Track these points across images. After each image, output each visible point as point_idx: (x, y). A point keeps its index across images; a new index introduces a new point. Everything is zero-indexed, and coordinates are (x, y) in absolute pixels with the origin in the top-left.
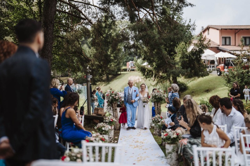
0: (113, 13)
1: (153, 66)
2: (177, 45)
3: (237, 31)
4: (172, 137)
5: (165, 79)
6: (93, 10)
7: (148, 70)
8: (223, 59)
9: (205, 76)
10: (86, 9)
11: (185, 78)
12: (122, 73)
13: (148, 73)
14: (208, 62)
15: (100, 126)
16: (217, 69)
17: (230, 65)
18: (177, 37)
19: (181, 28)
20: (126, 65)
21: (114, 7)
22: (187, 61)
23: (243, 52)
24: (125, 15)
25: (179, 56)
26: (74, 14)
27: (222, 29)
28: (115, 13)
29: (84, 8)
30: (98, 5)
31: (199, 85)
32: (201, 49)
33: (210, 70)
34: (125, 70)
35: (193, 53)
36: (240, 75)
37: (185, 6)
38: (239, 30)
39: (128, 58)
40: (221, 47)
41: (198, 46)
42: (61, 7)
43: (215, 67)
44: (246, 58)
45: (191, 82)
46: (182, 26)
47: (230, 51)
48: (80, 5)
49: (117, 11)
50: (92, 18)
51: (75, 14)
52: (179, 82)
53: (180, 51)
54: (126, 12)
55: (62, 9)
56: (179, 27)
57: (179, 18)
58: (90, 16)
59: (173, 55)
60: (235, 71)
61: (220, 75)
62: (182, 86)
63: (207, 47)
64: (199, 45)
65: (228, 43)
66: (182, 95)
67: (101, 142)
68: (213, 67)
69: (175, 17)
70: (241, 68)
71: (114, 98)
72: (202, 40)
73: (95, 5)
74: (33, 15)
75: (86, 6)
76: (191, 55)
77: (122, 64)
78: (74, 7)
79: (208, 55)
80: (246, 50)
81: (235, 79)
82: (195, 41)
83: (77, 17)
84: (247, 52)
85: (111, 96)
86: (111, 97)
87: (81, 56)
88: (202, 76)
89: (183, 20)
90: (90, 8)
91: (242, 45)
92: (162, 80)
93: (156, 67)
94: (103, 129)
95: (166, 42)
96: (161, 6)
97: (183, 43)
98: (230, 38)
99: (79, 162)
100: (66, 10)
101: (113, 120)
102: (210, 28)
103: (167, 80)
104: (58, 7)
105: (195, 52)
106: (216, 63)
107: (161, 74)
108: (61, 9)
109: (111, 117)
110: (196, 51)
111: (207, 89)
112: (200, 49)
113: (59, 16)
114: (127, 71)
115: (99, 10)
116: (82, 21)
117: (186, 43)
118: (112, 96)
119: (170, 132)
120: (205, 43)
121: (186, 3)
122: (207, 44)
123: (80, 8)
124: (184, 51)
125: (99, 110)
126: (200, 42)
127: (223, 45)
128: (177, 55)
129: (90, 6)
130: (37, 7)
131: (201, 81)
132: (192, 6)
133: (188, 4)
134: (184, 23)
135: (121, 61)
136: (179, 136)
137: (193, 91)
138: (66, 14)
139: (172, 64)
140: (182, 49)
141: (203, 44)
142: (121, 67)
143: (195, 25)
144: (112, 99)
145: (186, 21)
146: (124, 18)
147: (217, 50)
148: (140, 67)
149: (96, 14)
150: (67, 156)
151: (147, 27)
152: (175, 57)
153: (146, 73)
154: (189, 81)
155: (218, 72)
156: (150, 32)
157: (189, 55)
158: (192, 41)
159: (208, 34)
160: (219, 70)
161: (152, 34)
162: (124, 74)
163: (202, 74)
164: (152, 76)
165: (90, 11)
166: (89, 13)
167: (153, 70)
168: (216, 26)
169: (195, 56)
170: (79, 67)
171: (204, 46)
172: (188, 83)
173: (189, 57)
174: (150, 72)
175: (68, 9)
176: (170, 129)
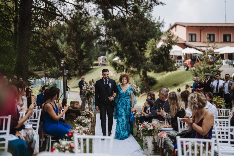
0: (87, 10)
1: (124, 61)
2: (147, 41)
3: (202, 28)
4: (149, 129)
5: (136, 74)
6: (68, 7)
7: (119, 65)
8: (190, 55)
9: (173, 71)
10: (62, 6)
11: (155, 72)
12: (94, 67)
13: (119, 68)
14: (175, 57)
15: (80, 119)
16: (184, 64)
17: (196, 60)
18: (149, 34)
20: (97, 60)
21: (88, 4)
22: (156, 56)
23: (209, 48)
24: (99, 12)
25: (149, 52)
26: (49, 10)
27: (188, 26)
28: (89, 10)
29: (59, 5)
30: (73, 3)
31: (168, 79)
32: (169, 45)
33: (178, 65)
34: (97, 65)
35: (162, 49)
36: (206, 70)
37: (157, 4)
38: (204, 27)
39: (99, 53)
40: (188, 43)
41: (167, 43)
42: (37, 3)
43: (182, 62)
44: (211, 53)
45: (160, 76)
46: (153, 23)
47: (196, 47)
48: (55, 2)
49: (91, 9)
50: (67, 14)
51: (51, 10)
52: (149, 76)
53: (150, 47)
54: (100, 10)
55: (38, 6)
56: (151, 25)
57: (149, 15)
58: (65, 12)
59: (144, 50)
60: (202, 66)
61: (187, 69)
62: (152, 81)
63: (175, 43)
64: (168, 41)
65: (194, 39)
66: (152, 89)
67: (84, 134)
68: (180, 62)
69: (146, 14)
70: (207, 64)
71: (90, 92)
72: (171, 37)
73: (70, 2)
74: (8, 11)
75: (62, 3)
76: (160, 51)
77: (93, 58)
78: (49, 3)
79: (176, 51)
80: (211, 46)
81: (202, 74)
82: (164, 38)
83: (52, 13)
84: (212, 48)
85: (87, 90)
86: (87, 91)
87: (57, 51)
88: (171, 70)
89: (153, 17)
90: (65, 5)
91: (208, 41)
92: (132, 74)
93: (127, 62)
94: (83, 122)
95: (138, 39)
96: (133, 4)
97: (153, 39)
98: (195, 35)
99: (68, 153)
100: (41, 7)
101: (90, 113)
102: (177, 25)
103: (137, 75)
104: (34, 3)
105: (165, 48)
106: (183, 58)
107: (131, 69)
108: (36, 6)
109: (88, 110)
110: (165, 46)
111: (175, 83)
112: (169, 46)
113: (35, 12)
114: (99, 65)
115: (74, 7)
116: (57, 17)
117: (156, 39)
118: (88, 90)
119: (147, 125)
120: (173, 39)
121: (157, 2)
122: (176, 40)
123: (55, 5)
124: (154, 47)
125: (75, 104)
126: (168, 38)
127: (189, 41)
128: (147, 51)
129: (65, 3)
130: (12, 3)
131: (169, 76)
132: (162, 5)
133: (159, 3)
134: (154, 20)
135: (93, 56)
136: (155, 128)
137: (162, 85)
138: (42, 10)
139: (144, 59)
140: (152, 45)
141: (171, 40)
142: (93, 61)
143: (163, 22)
144: (88, 93)
145: (155, 18)
146: (98, 15)
147: (184, 46)
148: (112, 62)
149: (71, 11)
150: (56, 148)
151: (121, 24)
152: (145, 53)
153: (117, 68)
154: (159, 75)
155: (186, 67)
156: (124, 29)
157: (158, 51)
158: (161, 37)
159: (176, 30)
160: (186, 65)
161: (125, 31)
162: (96, 69)
163: (170, 69)
164: (123, 71)
165: (65, 8)
166: (64, 9)
167: (124, 65)
168: (182, 23)
169: (164, 52)
170: (55, 62)
171: (173, 42)
172: (157, 77)
173: (158, 53)
174: (121, 67)
175: (43, 5)
176: (147, 122)
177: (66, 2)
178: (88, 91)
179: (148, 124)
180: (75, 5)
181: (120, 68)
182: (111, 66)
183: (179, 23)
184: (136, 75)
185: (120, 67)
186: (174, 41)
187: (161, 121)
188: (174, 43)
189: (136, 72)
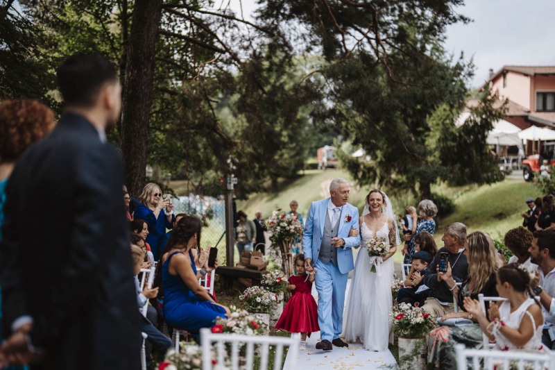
0: (287, 37)
1: (377, 158)
2: (432, 111)
4: (413, 321)
5: (404, 188)
6: (242, 31)
7: (365, 167)
8: (539, 143)
9: (495, 182)
10: (227, 27)
11: (450, 185)
12: (307, 172)
13: (364, 174)
14: (502, 150)
15: (252, 293)
16: (524, 166)
18: (430, 94)
19: (439, 73)
20: (315, 155)
21: (288, 24)
22: (453, 147)
24: (314, 43)
25: (435, 136)
26: (199, 39)
27: (536, 75)
28: (290, 38)
29: (221, 26)
30: (252, 21)
31: (481, 201)
32: (486, 120)
33: (507, 168)
34: (314, 166)
35: (467, 130)
37: (450, 22)
39: (320, 139)
40: (535, 115)
41: (479, 114)
42: (172, 24)
43: (520, 160)
45: (462, 194)
46: (443, 68)
47: (554, 124)
48: (212, 21)
49: (296, 34)
50: (240, 48)
51: (202, 39)
52: (436, 194)
53: (438, 125)
54: (315, 37)
55: (173, 29)
56: (436, 71)
57: (437, 50)
58: (234, 43)
59: (423, 132)
61: (530, 179)
62: (443, 205)
63: (499, 116)
64: (482, 111)
65: (549, 106)
66: (441, 224)
67: (249, 330)
68: (514, 161)
69: (428, 47)
71: (286, 231)
72: (489, 100)
73: (246, 20)
74: (109, 42)
75: (227, 22)
76: (462, 134)
77: (307, 152)
78: (200, 23)
79: (502, 133)
82: (473, 103)
83: (204, 45)
85: (279, 225)
86: (279, 228)
87: (215, 134)
88: (489, 181)
89: (446, 54)
90: (235, 26)
92: (396, 190)
93: (384, 160)
94: (258, 300)
95: (405, 104)
96: (395, 22)
97: (445, 106)
100: (181, 31)
101: (281, 281)
102: (508, 71)
103: (407, 191)
104: (164, 23)
105: (474, 126)
106: (521, 152)
107: (393, 176)
108: (170, 29)
109: (277, 273)
110: (476, 123)
111: (499, 211)
112: (484, 122)
114: (319, 168)
115: (256, 31)
116: (217, 55)
117: (452, 107)
118: (281, 224)
119: (409, 311)
120: (496, 106)
121: (451, 16)
122: (501, 108)
123: (212, 28)
124: (447, 124)
125: (253, 257)
126: (483, 104)
127: (538, 111)
128: (431, 134)
129: (235, 22)
130: (118, 25)
131: (485, 194)
132: (465, 23)
133: (457, 17)
134: (448, 61)
135: (305, 146)
136: (430, 319)
137: (467, 215)
138: (183, 40)
139: (419, 154)
140: (442, 120)
141: (490, 108)
142: (306, 159)
143: (472, 65)
144: (280, 232)
145: (452, 57)
146: (311, 49)
147: (524, 122)
148: (347, 161)
149: (249, 40)
150: (171, 362)
151: (363, 71)
152: (427, 138)
153: (360, 175)
154: (460, 193)
155: (526, 172)
156: (370, 82)
157: (457, 134)
158: (465, 102)
159: (504, 85)
160: (528, 168)
161: (372, 86)
162: (311, 176)
163: (488, 177)
164: (374, 181)
165: (234, 33)
166: (232, 37)
167: (375, 167)
168: (521, 67)
169: (472, 137)
170: (211, 159)
171: (494, 113)
172: (455, 196)
173: (458, 138)
174: (369, 173)
175: (186, 28)
176: (409, 304)
177: (238, 20)
178: (282, 227)
179: (411, 309)
180: (257, 28)
181: (367, 175)
182: (344, 170)
183: (513, 66)
184: (405, 190)
185: (366, 171)
186: (496, 111)
187: (446, 304)
188: (497, 114)
189: (405, 185)
